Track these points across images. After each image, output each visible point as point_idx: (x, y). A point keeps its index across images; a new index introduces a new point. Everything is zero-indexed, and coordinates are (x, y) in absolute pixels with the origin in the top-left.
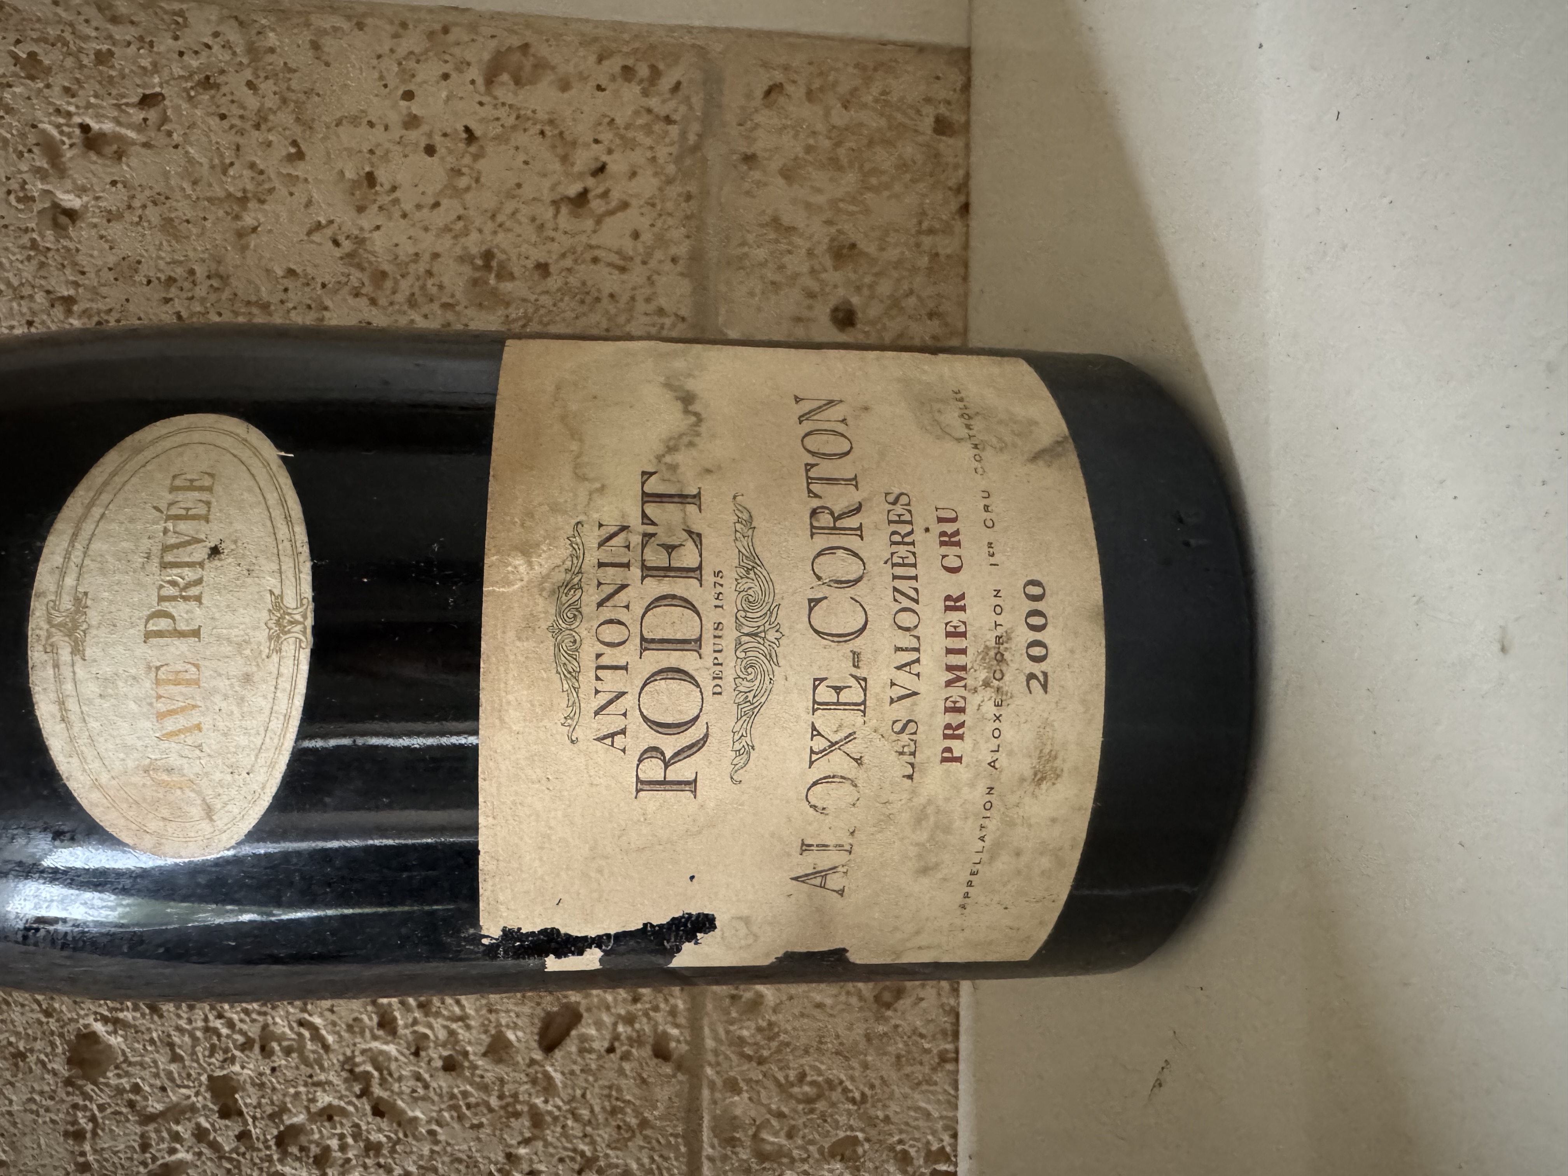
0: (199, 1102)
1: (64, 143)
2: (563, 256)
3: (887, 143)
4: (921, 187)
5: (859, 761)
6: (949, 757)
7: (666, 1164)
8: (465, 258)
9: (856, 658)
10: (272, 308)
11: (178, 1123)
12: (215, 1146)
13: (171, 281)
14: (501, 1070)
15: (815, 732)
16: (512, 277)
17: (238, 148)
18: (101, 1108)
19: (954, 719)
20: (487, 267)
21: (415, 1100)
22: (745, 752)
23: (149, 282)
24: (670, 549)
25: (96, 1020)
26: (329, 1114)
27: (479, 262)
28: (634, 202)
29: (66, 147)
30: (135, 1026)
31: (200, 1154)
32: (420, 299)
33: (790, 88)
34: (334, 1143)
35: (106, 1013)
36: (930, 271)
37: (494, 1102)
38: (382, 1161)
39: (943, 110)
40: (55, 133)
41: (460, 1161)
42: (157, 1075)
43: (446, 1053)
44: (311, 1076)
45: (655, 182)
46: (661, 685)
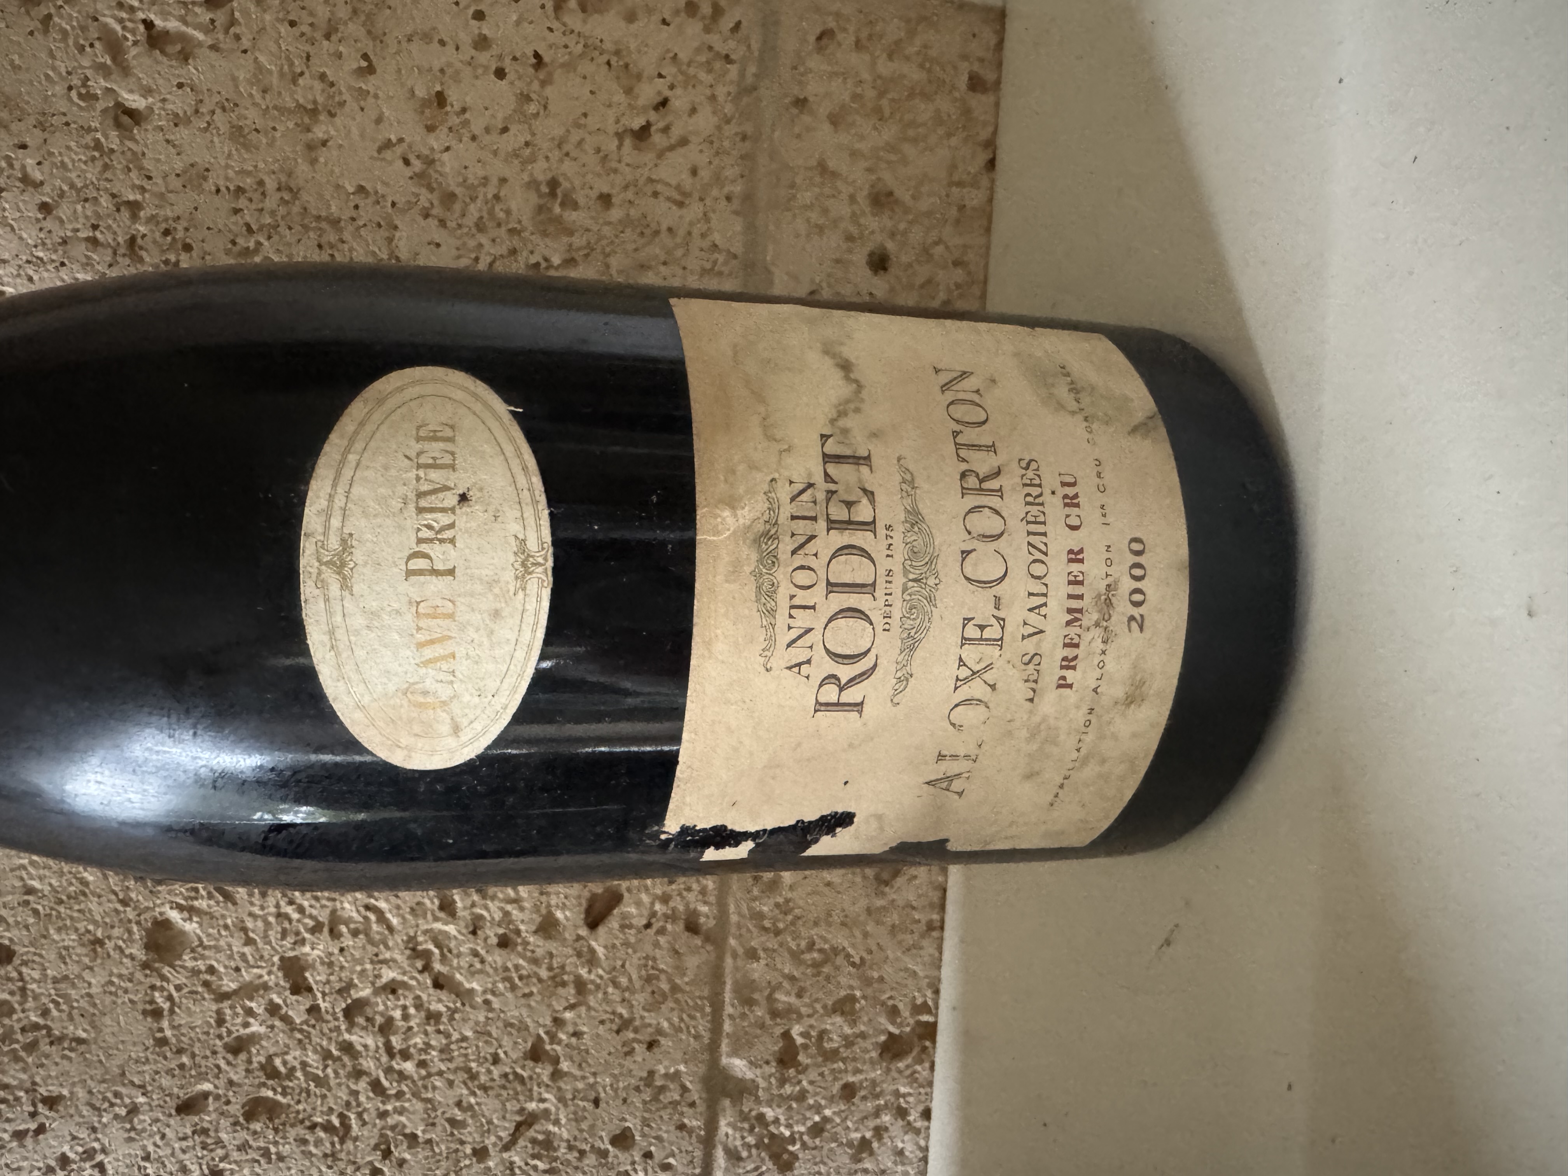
0: (271, 980)
1: (126, 39)
2: (626, 187)
3: (926, 97)
4: (954, 141)
5: (993, 687)
6: (1063, 684)
7: (693, 1023)
8: (533, 184)
9: (998, 602)
10: (342, 224)
11: (251, 999)
12: (286, 1019)
13: (240, 190)
14: (552, 946)
15: (961, 662)
16: (575, 206)
17: (308, 58)
18: (178, 988)
19: (1070, 652)
20: (553, 194)
21: (472, 972)
22: (904, 680)
23: (218, 191)
24: (849, 504)
25: (171, 908)
26: (392, 988)
27: (545, 189)
28: (692, 138)
29: (130, 43)
30: (210, 913)
31: (272, 1027)
32: (490, 224)
33: (840, 36)
34: (397, 1014)
35: (183, 902)
36: (958, 222)
37: (544, 974)
38: (442, 1028)
40: (118, 28)
41: (512, 1025)
42: (231, 957)
43: (501, 931)
44: (376, 955)
46: (841, 622)
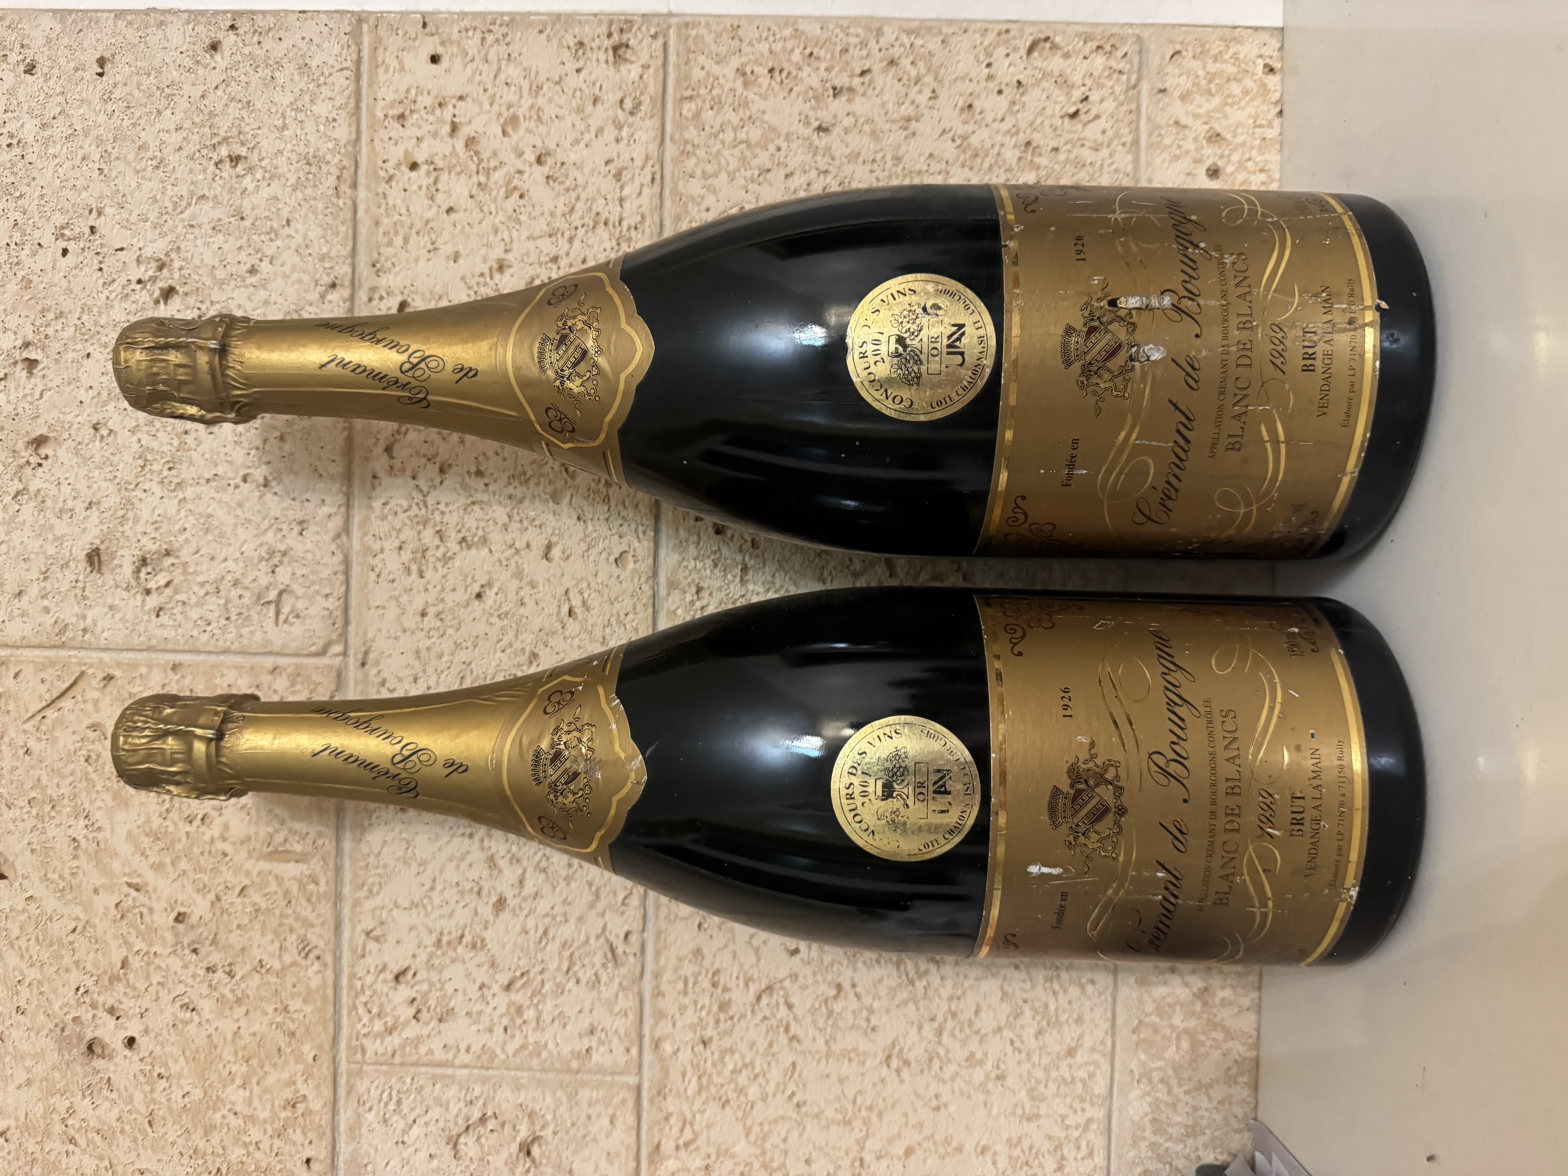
39: (1268, 61)
45: (1114, 104)
